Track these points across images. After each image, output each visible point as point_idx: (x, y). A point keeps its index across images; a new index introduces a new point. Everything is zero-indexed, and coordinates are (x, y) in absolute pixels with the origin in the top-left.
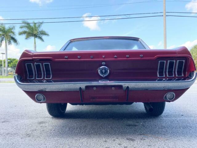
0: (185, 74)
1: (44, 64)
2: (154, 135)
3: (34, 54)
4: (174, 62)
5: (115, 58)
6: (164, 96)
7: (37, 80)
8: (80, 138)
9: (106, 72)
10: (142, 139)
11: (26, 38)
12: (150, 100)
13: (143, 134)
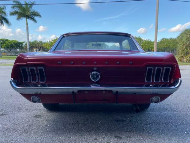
0: (170, 81)
1: (38, 68)
2: (139, 132)
3: (28, 58)
4: (161, 69)
5: (106, 64)
6: (150, 99)
7: (32, 83)
8: (73, 135)
9: (97, 77)
10: (128, 137)
11: (18, 19)
12: (137, 101)
13: (130, 131)
